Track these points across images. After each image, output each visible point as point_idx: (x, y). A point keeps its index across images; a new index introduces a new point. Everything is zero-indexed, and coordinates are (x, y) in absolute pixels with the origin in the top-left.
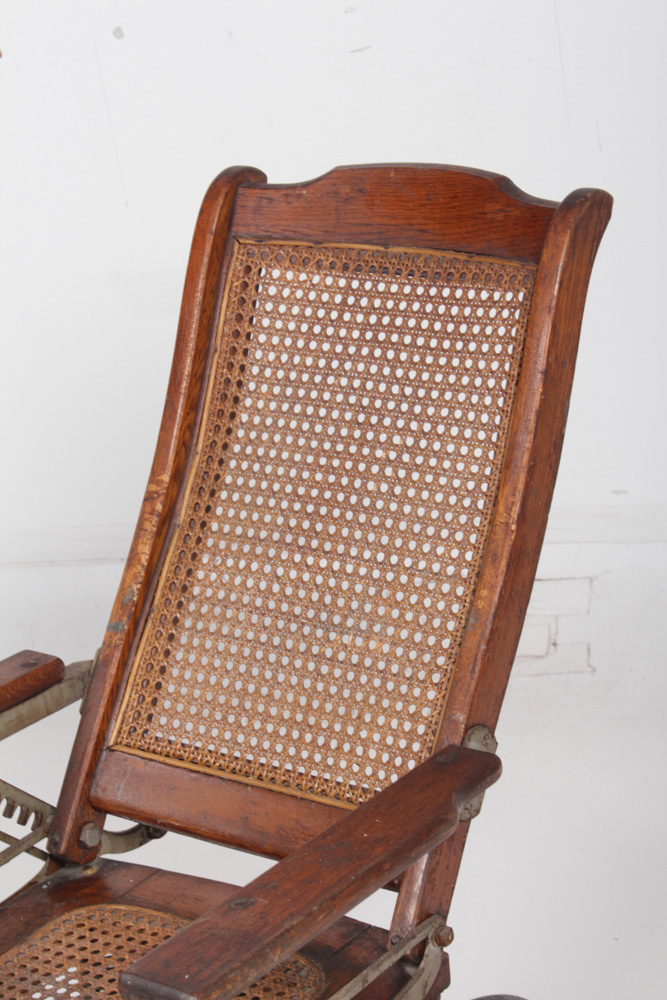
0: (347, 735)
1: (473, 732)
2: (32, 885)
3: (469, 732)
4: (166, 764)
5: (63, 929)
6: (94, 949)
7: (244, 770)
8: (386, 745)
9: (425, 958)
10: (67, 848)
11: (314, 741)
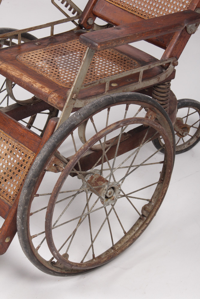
0: (164, 5)
1: (198, 9)
2: (72, 31)
3: (197, 9)
4: (115, 5)
5: (76, 42)
6: (83, 48)
7: (135, 11)
8: (174, 10)
9: (168, 68)
10: (83, 23)
11: (155, 5)
